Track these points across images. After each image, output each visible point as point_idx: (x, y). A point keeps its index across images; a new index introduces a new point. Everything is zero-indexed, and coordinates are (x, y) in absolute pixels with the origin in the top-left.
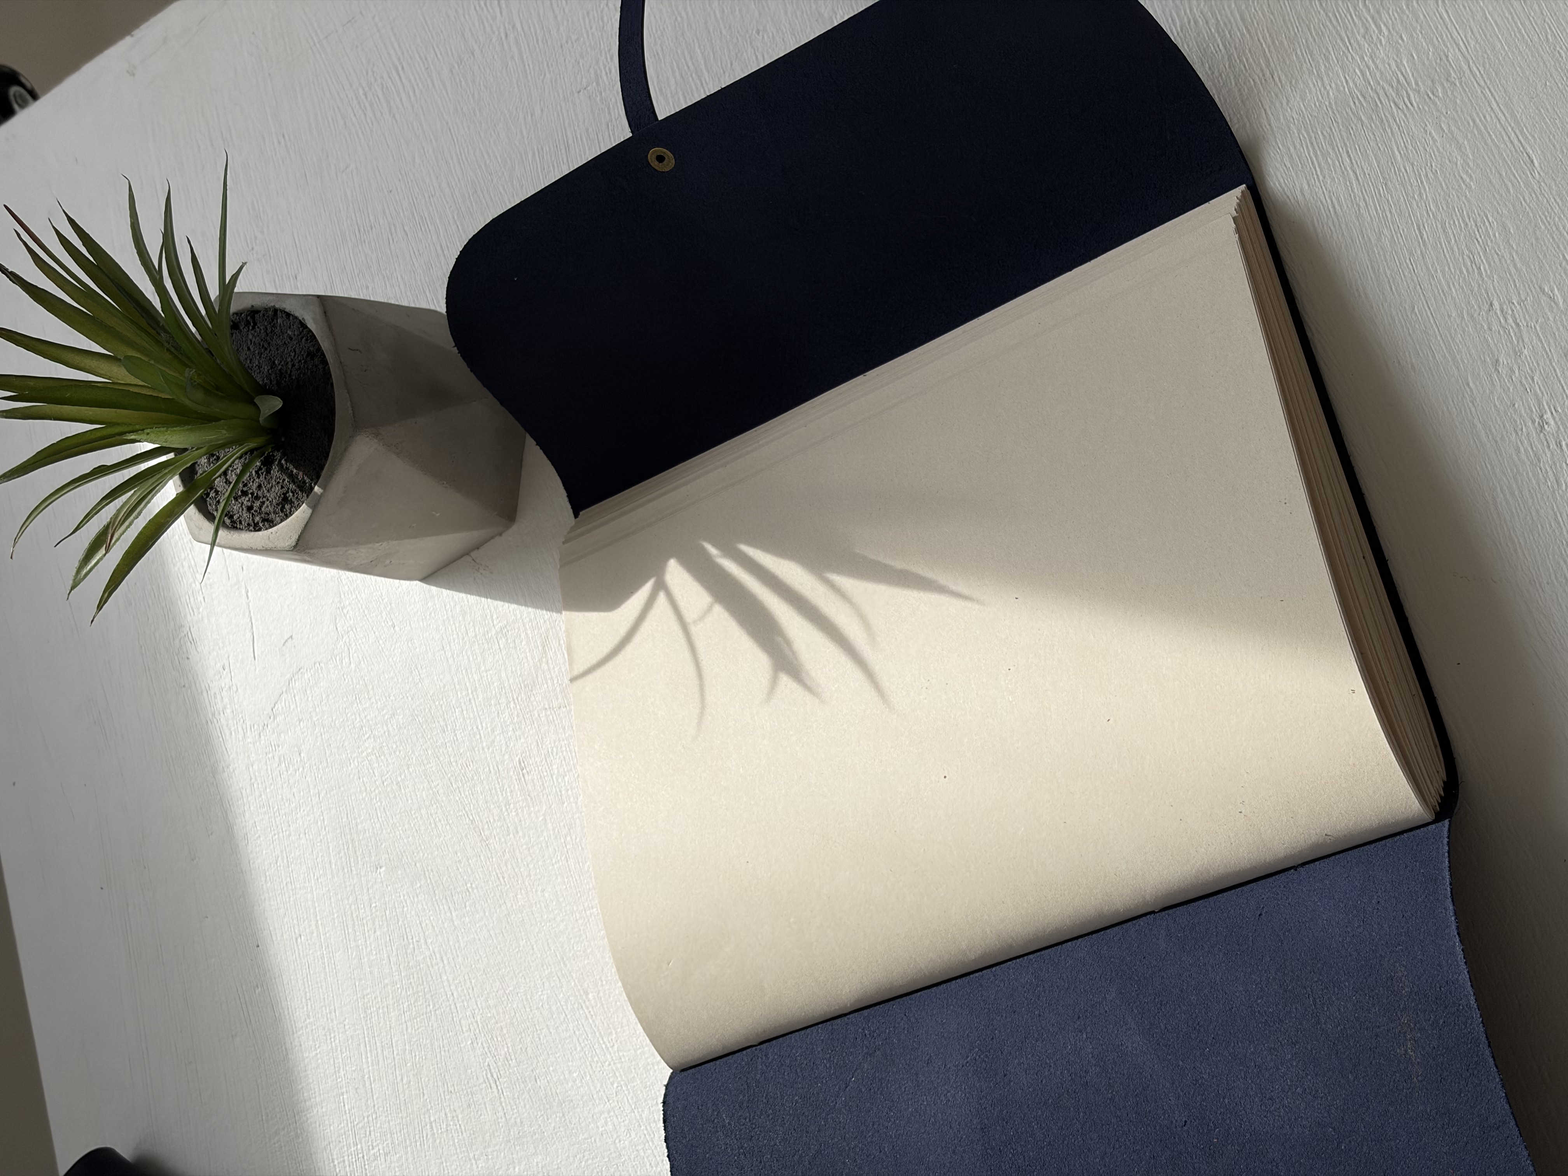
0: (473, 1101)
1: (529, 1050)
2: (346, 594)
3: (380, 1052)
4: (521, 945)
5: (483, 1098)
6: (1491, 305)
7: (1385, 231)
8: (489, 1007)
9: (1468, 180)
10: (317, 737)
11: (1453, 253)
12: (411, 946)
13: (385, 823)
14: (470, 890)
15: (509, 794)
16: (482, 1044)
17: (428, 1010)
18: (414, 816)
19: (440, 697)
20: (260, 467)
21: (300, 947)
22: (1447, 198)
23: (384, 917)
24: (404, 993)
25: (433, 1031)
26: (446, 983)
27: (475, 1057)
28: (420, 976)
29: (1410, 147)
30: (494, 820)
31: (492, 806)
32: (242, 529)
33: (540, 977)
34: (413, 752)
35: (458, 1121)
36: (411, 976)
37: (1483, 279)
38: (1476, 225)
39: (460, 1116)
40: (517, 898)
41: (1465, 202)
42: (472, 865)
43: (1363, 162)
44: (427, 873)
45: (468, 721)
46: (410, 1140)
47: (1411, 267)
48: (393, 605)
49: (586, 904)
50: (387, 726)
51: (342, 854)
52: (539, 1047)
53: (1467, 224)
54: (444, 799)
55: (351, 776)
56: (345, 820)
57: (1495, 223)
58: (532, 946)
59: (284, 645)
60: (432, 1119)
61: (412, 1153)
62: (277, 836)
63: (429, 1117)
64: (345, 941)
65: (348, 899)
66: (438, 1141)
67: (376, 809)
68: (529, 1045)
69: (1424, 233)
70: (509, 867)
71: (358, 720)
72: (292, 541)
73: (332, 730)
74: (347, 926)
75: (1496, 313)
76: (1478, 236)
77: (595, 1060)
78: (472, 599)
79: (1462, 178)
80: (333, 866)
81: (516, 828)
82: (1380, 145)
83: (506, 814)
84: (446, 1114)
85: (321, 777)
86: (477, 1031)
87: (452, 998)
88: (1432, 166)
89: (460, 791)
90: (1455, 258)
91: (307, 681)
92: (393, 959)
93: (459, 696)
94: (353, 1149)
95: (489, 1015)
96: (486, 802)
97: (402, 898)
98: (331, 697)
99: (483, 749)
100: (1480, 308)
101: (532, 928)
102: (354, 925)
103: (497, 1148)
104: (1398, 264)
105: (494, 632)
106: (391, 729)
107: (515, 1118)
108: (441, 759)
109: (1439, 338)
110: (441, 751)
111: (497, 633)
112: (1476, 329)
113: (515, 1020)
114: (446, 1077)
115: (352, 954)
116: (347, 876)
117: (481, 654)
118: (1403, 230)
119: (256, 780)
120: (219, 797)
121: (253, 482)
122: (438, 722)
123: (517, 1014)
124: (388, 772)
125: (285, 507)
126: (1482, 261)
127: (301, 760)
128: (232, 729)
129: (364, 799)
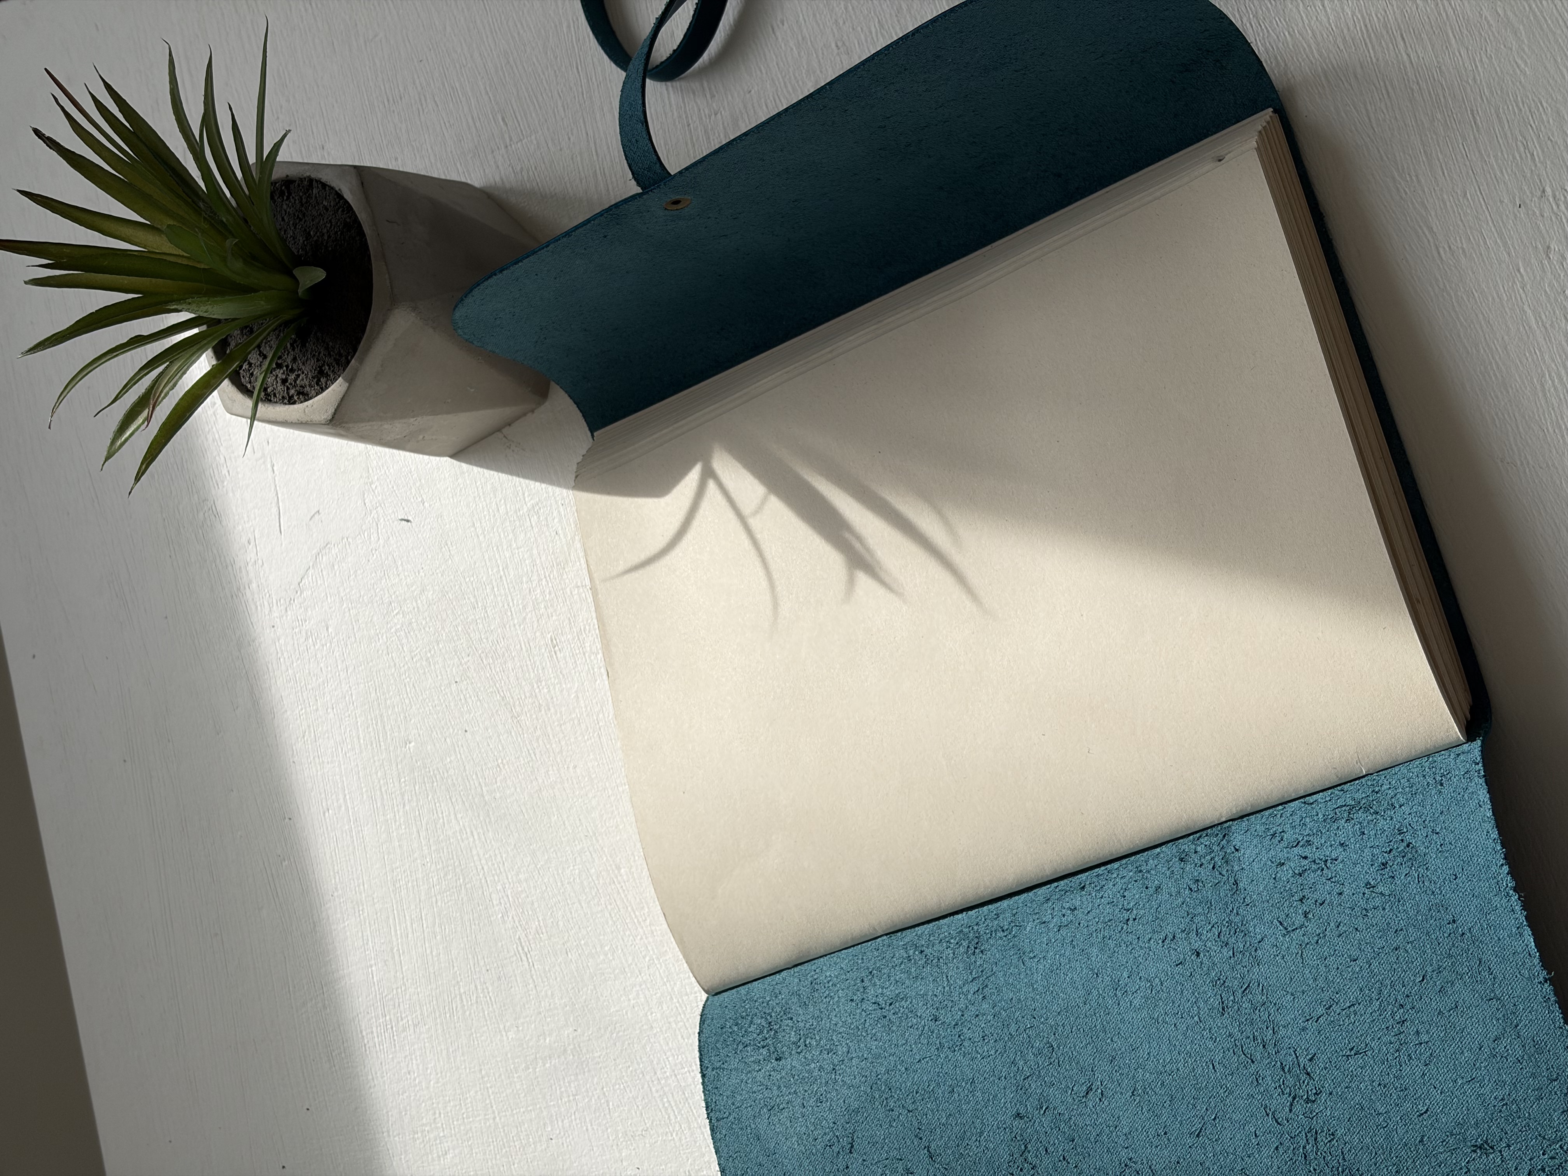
0: (504, 973)
1: (561, 923)
2: (374, 469)
3: (409, 924)
4: (553, 820)
5: (514, 971)
6: (1544, 191)
7: (1439, 116)
8: (519, 882)
9: (1523, 66)
10: (344, 613)
11: (1506, 138)
12: (441, 820)
13: (414, 699)
14: (501, 766)
15: (540, 672)
16: (513, 918)
17: (458, 884)
18: (444, 692)
19: (471, 573)
20: (295, 340)
21: (328, 820)
22: (1501, 83)
23: (414, 792)
24: (434, 866)
25: (463, 904)
26: (476, 858)
27: (505, 930)
28: (450, 850)
29: (1466, 32)
30: (525, 696)
31: (524, 683)
32: (276, 402)
33: (572, 852)
34: (443, 628)
35: (488, 993)
36: (441, 851)
37: (1536, 166)
38: (1530, 111)
39: (490, 989)
40: (548, 775)
41: (1520, 87)
42: (503, 742)
43: (1417, 46)
44: (457, 749)
45: (499, 599)
46: (440, 1011)
47: (1464, 152)
48: (423, 481)
49: (618, 781)
50: (416, 602)
51: (371, 729)
52: (571, 920)
53: (1521, 110)
54: (475, 675)
55: (380, 652)
56: (373, 695)
57: (1549, 109)
58: (564, 822)
59: (310, 519)
60: (462, 991)
61: (442, 1024)
62: (304, 711)
63: (459, 989)
64: (373, 815)
65: (376, 773)
66: (468, 1013)
67: (405, 685)
68: (560, 918)
69: (1478, 118)
70: (541, 742)
71: (387, 596)
72: (328, 415)
73: (359, 605)
74: (376, 801)
75: (1548, 200)
76: (1532, 122)
77: (627, 934)
78: (503, 476)
79: (1516, 63)
80: (362, 741)
81: (548, 705)
82: (1434, 29)
83: (537, 691)
84: (476, 986)
85: (349, 653)
86: (508, 905)
87: (482, 872)
88: (1486, 51)
89: (490, 668)
90: (1508, 142)
91: (335, 556)
92: (423, 834)
93: (490, 573)
94: (381, 1020)
95: (520, 889)
96: (518, 680)
97: (432, 773)
98: (359, 572)
99: (514, 625)
100: (1531, 193)
101: (564, 803)
102: (383, 799)
103: (528, 1019)
104: (1451, 150)
105: (525, 510)
106: (420, 606)
107: (546, 991)
108: (472, 635)
109: (1490, 223)
110: (471, 628)
111: (529, 510)
112: (1528, 214)
113: (546, 894)
114: (477, 950)
115: (381, 828)
116: (376, 750)
117: (513, 532)
118: (1457, 115)
119: (283, 654)
120: (244, 671)
121: (288, 355)
122: (469, 599)
123: (548, 889)
124: (417, 648)
125: (322, 380)
126: (1535, 147)
127: (328, 635)
128: (258, 603)
129: (393, 675)
